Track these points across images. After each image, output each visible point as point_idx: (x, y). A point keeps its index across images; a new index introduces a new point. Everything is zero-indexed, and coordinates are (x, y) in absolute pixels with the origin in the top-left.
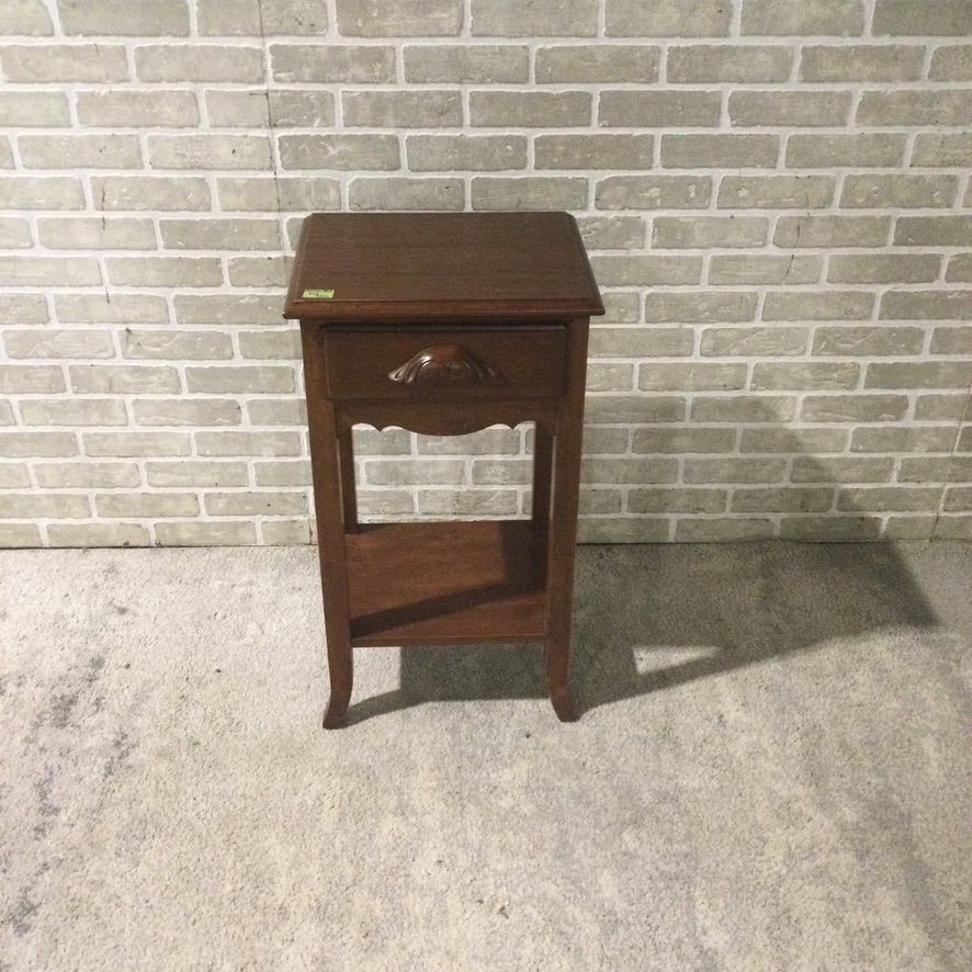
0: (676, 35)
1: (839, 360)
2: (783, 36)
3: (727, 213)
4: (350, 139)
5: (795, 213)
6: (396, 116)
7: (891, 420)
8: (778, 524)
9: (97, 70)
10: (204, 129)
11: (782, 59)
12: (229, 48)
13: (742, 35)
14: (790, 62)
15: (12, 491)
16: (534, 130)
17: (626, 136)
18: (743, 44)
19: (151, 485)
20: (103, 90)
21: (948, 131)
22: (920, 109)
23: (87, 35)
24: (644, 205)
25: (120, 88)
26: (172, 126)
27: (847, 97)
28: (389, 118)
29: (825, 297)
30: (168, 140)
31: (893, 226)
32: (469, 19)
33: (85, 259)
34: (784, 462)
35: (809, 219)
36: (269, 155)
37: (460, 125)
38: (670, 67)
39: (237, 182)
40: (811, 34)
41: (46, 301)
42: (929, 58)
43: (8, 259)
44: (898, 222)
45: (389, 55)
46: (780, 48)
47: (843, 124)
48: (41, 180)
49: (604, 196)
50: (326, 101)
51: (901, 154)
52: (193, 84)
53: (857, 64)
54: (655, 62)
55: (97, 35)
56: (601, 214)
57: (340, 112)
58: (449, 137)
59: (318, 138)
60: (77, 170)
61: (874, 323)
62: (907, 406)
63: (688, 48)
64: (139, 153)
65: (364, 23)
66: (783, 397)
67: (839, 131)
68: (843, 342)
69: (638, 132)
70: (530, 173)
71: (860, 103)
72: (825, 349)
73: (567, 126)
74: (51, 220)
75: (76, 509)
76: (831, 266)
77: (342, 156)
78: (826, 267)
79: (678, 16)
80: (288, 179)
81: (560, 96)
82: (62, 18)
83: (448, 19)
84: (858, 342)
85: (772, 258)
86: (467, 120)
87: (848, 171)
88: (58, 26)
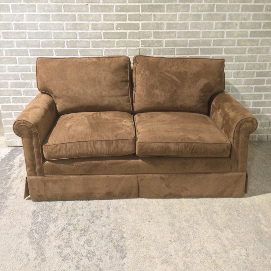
0: (214, 37)
1: (246, 101)
2: (234, 37)
5: (237, 71)
7: (257, 113)
9: (109, 45)
11: (234, 42)
12: (133, 41)
13: (226, 37)
16: (188, 55)
18: (226, 39)
20: (109, 49)
21: (264, 55)
22: (259, 51)
23: (108, 38)
25: (113, 48)
27: (245, 49)
28: (161, 53)
29: (243, 87)
31: (256, 73)
32: (177, 35)
35: (239, 72)
37: (174, 54)
38: (213, 43)
40: (238, 37)
42: (260, 42)
45: (162, 42)
46: (233, 40)
47: (245, 54)
50: (150, 50)
51: (256, 59)
52: (126, 48)
53: (247, 42)
54: (211, 42)
57: (152, 52)
61: (253, 93)
62: (260, 111)
63: (217, 40)
65: (158, 35)
67: (245, 55)
68: (247, 97)
69: (207, 55)
71: (248, 50)
72: (244, 98)
73: (194, 54)
78: (243, 81)
79: (214, 34)
81: (193, 49)
82: (104, 35)
83: (173, 35)
84: (250, 97)
85: (233, 80)
86: (176, 54)
87: (246, 63)
88: (103, 37)
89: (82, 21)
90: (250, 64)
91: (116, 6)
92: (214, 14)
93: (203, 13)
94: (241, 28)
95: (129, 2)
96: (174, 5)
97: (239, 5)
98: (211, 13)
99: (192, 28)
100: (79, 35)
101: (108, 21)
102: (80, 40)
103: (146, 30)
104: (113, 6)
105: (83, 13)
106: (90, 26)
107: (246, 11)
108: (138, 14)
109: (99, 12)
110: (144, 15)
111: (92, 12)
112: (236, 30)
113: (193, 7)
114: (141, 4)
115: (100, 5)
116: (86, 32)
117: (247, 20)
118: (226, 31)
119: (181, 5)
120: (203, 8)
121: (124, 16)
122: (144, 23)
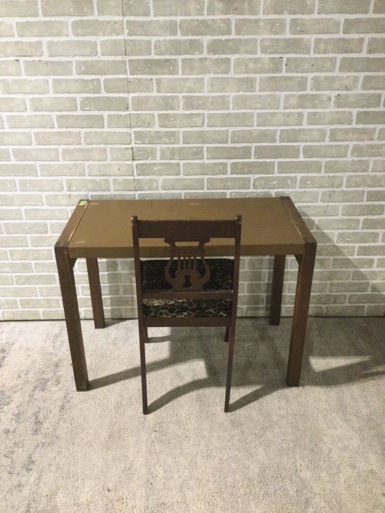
0: (283, 125)
1: (347, 245)
2: (322, 125)
3: (303, 190)
4: (162, 164)
5: (328, 189)
6: (179, 155)
7: (368, 268)
8: (325, 309)
9: (70, 140)
10: (109, 162)
11: (323, 133)
12: (118, 132)
13: (307, 125)
14: (325, 134)
15: (30, 298)
16: (230, 160)
17: (264, 162)
18: (308, 128)
19: (83, 295)
20: (72, 147)
22: (374, 151)
23: (66, 128)
24: (271, 187)
25: (78, 147)
26: (97, 161)
27: (347, 147)
28: (176, 156)
29: (341, 221)
30: (95, 165)
31: (366, 194)
32: (206, 121)
33: (62, 209)
34: (327, 284)
35: (334, 192)
36: (132, 170)
37: (202, 158)
38: (280, 136)
39: (120, 180)
40: (333, 124)
41: (47, 225)
42: (377, 132)
43: (33, 210)
44: (367, 192)
45: (177, 134)
46: (321, 129)
47: (346, 156)
48: (47, 180)
49: (256, 184)
50: (153, 151)
51: (368, 167)
52: (105, 145)
53: (350, 135)
54: (275, 135)
55: (70, 127)
56: (255, 190)
57: (158, 154)
58: (199, 163)
59: (150, 164)
60: (60, 177)
61: (360, 230)
62: (373, 263)
63: (287, 130)
64: (84, 170)
65: (169, 121)
66: (326, 259)
67: (345, 159)
68: (348, 238)
69: (269, 160)
70: (229, 176)
71: (352, 150)
72: (342, 240)
73: (242, 158)
74: (50, 195)
75: (54, 304)
76: (343, 209)
77: (159, 170)
78: (341, 209)
79: (283, 118)
80: (139, 180)
81: (239, 148)
82: (57, 122)
83: (198, 121)
84: (354, 238)
85: (320, 206)
86: (205, 157)
87: (348, 174)
88: (56, 125)
89: (9, 94)
90: (355, 176)
91: (77, 61)
92: (280, 77)
93: (258, 76)
94: (339, 105)
95: (102, 55)
96: (198, 59)
97: (335, 58)
98: (274, 75)
99: (237, 108)
100: (8, 122)
101: (63, 93)
102: (11, 130)
103: (143, 110)
104: (71, 62)
105: (10, 78)
106: (28, 103)
107: (350, 72)
108: (123, 79)
109: (42, 75)
110: (137, 81)
111: (28, 75)
112: (327, 111)
113: (238, 63)
114: (127, 58)
115: (44, 61)
116: (19, 116)
117: (351, 90)
118: (306, 112)
119: (212, 58)
120: (259, 65)
121: (95, 83)
122: (139, 97)
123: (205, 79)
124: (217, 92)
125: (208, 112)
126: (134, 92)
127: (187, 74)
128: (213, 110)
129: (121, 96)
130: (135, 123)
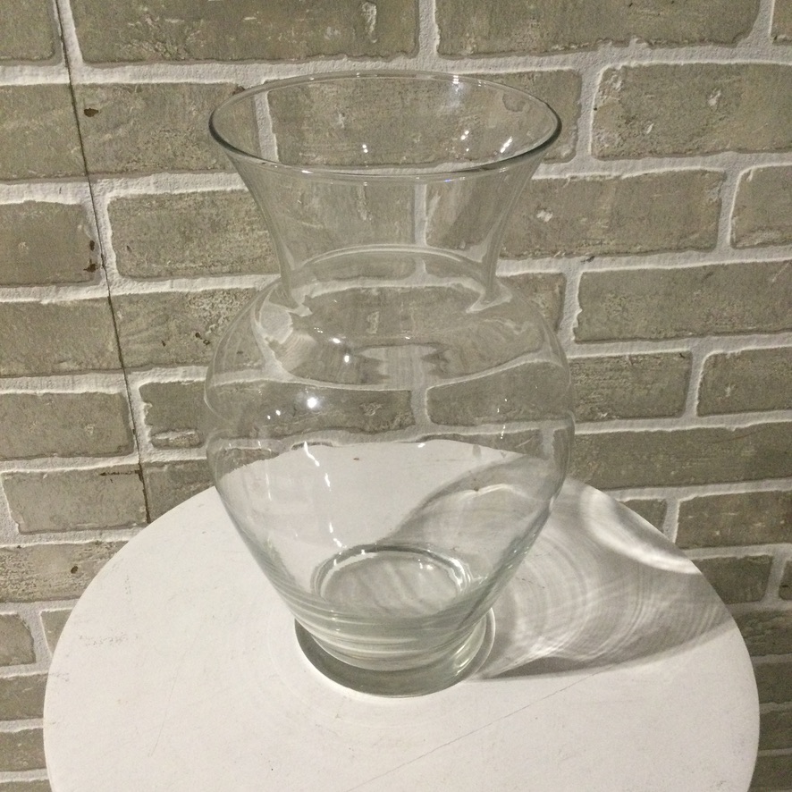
56: (788, 605)
123: (586, 81)
124: (653, 153)
125: (587, 268)
126: (123, 173)
127: (477, 54)
128: (618, 253)
129: (38, 198)
130: (148, 348)
